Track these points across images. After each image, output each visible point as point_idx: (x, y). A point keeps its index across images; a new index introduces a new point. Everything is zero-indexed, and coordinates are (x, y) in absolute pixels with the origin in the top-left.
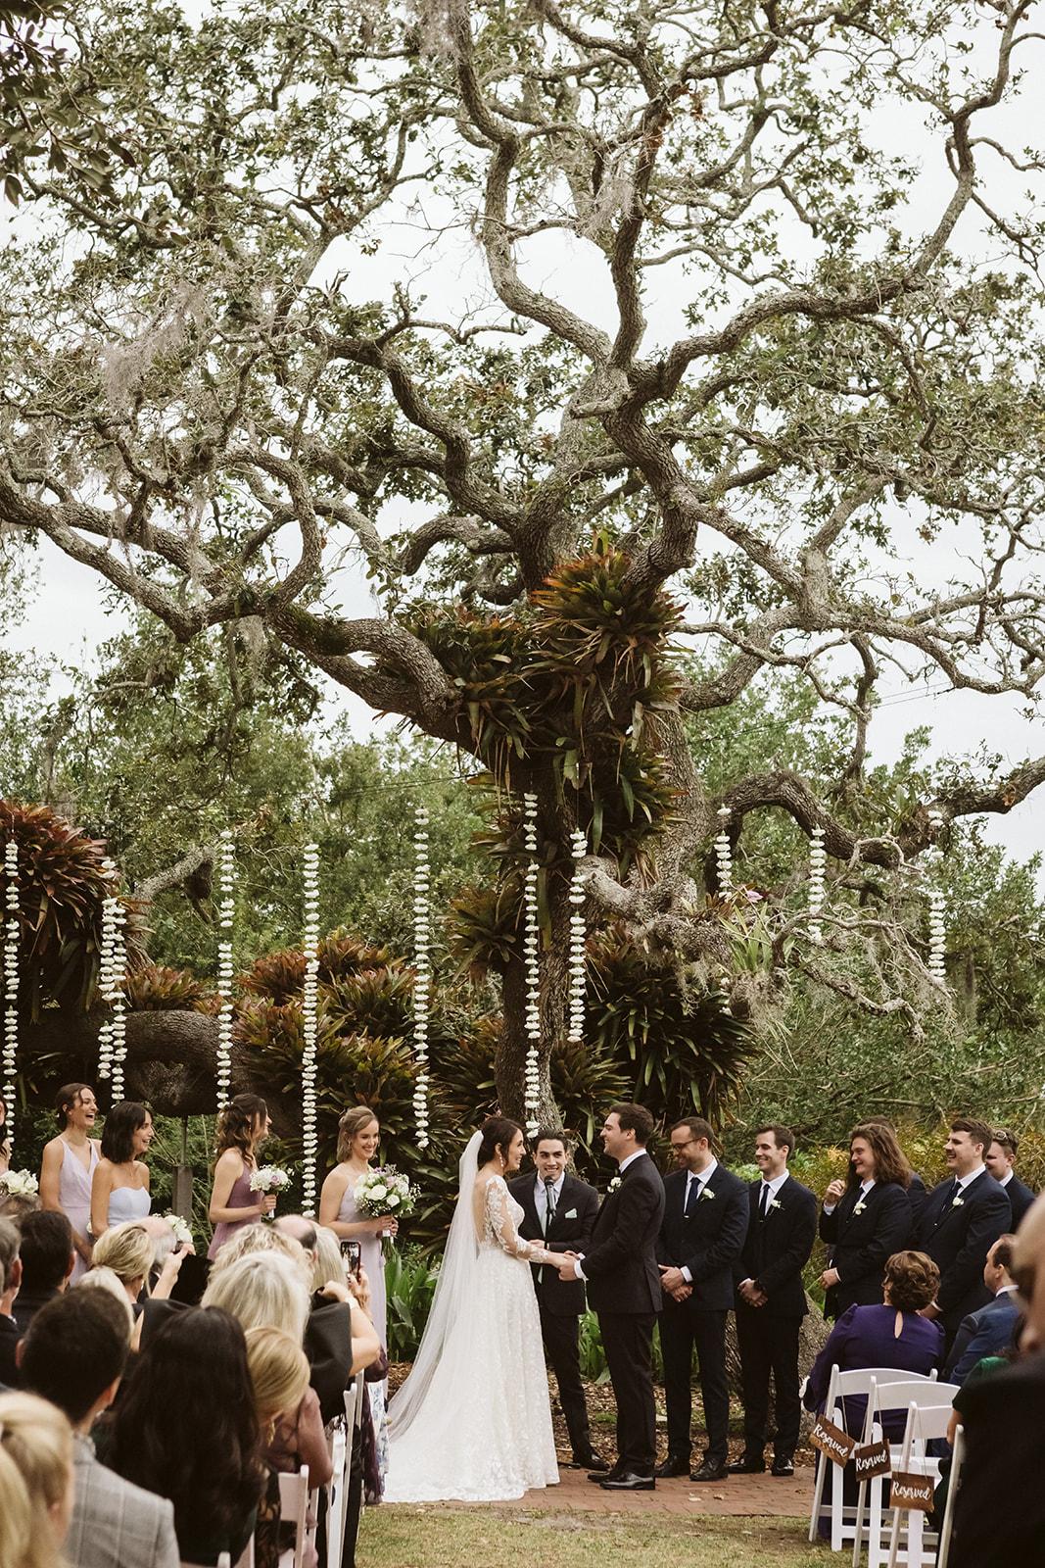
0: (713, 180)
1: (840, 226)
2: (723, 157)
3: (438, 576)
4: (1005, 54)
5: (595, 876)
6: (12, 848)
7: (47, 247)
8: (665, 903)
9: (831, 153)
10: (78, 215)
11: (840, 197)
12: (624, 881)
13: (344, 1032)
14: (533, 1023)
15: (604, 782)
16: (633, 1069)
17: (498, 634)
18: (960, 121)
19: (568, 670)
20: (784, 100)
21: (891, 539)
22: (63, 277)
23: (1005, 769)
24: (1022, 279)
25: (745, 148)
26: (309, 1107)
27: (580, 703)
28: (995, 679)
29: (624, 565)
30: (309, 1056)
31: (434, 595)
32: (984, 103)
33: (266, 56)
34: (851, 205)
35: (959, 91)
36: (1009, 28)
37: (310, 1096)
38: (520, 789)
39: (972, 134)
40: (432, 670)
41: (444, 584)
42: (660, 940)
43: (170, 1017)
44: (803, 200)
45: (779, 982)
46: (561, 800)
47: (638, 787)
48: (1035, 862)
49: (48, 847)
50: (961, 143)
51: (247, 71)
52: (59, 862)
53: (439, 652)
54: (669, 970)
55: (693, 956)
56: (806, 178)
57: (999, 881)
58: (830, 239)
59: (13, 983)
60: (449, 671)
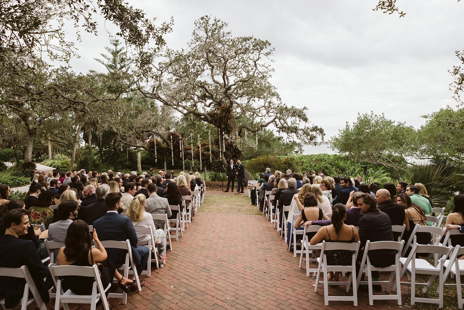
0: (235, 68)
1: (248, 72)
2: (236, 66)
3: (213, 107)
4: (259, 55)
5: (226, 136)
6: (171, 136)
7: (172, 78)
8: (232, 138)
9: (246, 65)
10: (174, 75)
11: (248, 69)
12: (229, 136)
13: (204, 151)
14: (220, 150)
15: (226, 127)
16: (232, 153)
17: (215, 113)
18: (255, 62)
19: (222, 117)
20: (241, 60)
21: (255, 101)
22: (174, 81)
23: (266, 123)
24: (266, 76)
25: (238, 64)
26: (201, 158)
27: (223, 120)
28: (262, 116)
29: (227, 106)
30: (200, 154)
31: (213, 109)
32: (257, 60)
33: (190, 58)
34: (249, 70)
35: (255, 59)
36: (259, 53)
37: (201, 157)
38: (218, 128)
39: (256, 63)
40: (209, 117)
41: (213, 108)
42: (231, 142)
43: (188, 151)
44: (244, 69)
45: (241, 146)
46: (222, 129)
47: (229, 127)
48: (273, 130)
49: (175, 136)
50: (255, 64)
51: (189, 60)
52: (176, 137)
53: (209, 116)
54: (232, 145)
55: (234, 143)
56: (244, 67)
57: (270, 132)
58: (247, 73)
59: (172, 149)
60: (211, 117)
